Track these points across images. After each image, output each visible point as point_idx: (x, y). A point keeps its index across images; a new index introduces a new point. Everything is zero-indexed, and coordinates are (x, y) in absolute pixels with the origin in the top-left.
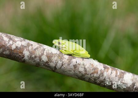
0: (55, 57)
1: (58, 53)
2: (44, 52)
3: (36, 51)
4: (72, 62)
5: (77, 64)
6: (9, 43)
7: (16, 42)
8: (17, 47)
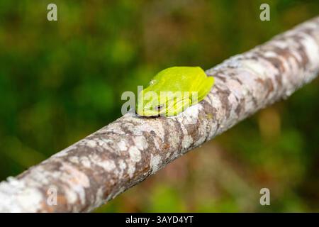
0: (202, 122)
1: (200, 109)
2: (181, 129)
3: (170, 139)
4: (231, 105)
5: (239, 101)
6: (120, 170)
7: (129, 156)
8: (137, 166)
